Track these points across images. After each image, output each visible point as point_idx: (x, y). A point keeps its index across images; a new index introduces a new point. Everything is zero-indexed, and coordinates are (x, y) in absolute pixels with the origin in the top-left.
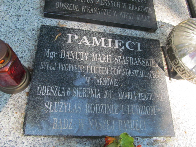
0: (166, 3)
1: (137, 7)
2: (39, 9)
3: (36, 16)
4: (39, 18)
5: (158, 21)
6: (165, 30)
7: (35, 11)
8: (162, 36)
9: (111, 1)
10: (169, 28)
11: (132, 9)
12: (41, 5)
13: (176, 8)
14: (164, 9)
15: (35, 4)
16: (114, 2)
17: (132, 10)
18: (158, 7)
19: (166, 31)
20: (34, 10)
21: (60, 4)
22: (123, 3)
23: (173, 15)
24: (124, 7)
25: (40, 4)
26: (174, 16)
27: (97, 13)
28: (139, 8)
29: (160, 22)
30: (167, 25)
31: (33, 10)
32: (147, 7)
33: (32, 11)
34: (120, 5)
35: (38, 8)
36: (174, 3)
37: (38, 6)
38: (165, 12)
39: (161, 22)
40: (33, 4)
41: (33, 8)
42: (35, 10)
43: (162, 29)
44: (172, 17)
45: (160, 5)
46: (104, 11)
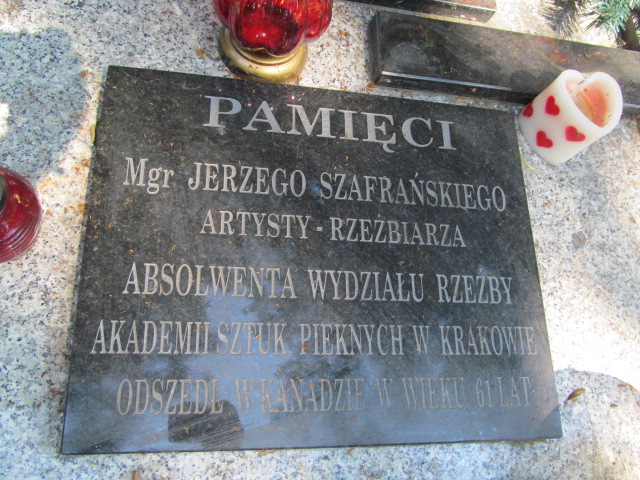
0: (588, 265)
1: (476, 333)
2: (44, 408)
3: (29, 452)
4: (43, 460)
5: (559, 372)
6: (589, 414)
7: (25, 425)
8: (578, 450)
9: (365, 326)
10: (606, 398)
11: (454, 349)
12: (50, 382)
13: (629, 284)
14: (581, 297)
15: (24, 383)
16: (375, 330)
17: (454, 356)
18: (559, 293)
19: (593, 419)
20: (19, 419)
21: (135, 389)
22: (417, 323)
23: (616, 321)
24: (419, 349)
25: (46, 377)
26: (623, 327)
27: (304, 406)
28: (483, 340)
29: (567, 375)
30: (597, 385)
31: (14, 417)
32: (516, 325)
33: (12, 423)
34: (404, 341)
35: (39, 405)
36: (620, 260)
37: (39, 390)
38: (587, 314)
39: (573, 372)
40: (14, 385)
41: (13, 410)
42: (23, 419)
43: (577, 408)
44: (615, 336)
45: (564, 283)
46: (336, 390)
